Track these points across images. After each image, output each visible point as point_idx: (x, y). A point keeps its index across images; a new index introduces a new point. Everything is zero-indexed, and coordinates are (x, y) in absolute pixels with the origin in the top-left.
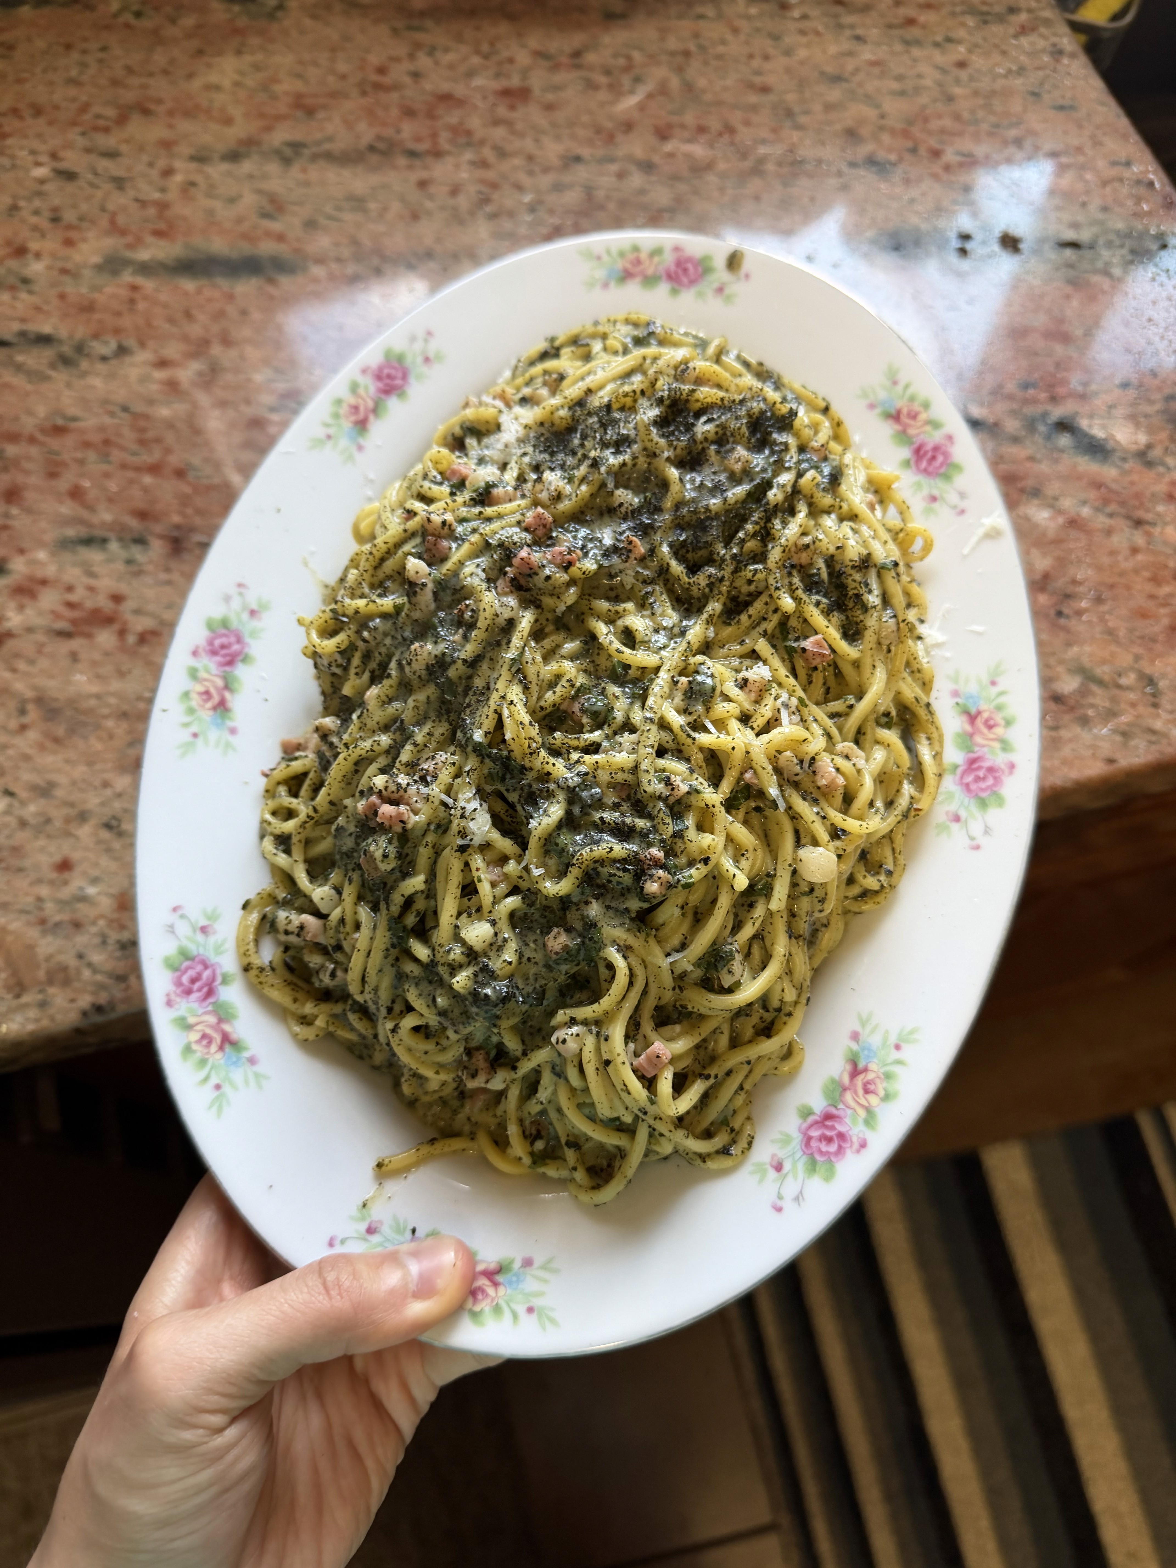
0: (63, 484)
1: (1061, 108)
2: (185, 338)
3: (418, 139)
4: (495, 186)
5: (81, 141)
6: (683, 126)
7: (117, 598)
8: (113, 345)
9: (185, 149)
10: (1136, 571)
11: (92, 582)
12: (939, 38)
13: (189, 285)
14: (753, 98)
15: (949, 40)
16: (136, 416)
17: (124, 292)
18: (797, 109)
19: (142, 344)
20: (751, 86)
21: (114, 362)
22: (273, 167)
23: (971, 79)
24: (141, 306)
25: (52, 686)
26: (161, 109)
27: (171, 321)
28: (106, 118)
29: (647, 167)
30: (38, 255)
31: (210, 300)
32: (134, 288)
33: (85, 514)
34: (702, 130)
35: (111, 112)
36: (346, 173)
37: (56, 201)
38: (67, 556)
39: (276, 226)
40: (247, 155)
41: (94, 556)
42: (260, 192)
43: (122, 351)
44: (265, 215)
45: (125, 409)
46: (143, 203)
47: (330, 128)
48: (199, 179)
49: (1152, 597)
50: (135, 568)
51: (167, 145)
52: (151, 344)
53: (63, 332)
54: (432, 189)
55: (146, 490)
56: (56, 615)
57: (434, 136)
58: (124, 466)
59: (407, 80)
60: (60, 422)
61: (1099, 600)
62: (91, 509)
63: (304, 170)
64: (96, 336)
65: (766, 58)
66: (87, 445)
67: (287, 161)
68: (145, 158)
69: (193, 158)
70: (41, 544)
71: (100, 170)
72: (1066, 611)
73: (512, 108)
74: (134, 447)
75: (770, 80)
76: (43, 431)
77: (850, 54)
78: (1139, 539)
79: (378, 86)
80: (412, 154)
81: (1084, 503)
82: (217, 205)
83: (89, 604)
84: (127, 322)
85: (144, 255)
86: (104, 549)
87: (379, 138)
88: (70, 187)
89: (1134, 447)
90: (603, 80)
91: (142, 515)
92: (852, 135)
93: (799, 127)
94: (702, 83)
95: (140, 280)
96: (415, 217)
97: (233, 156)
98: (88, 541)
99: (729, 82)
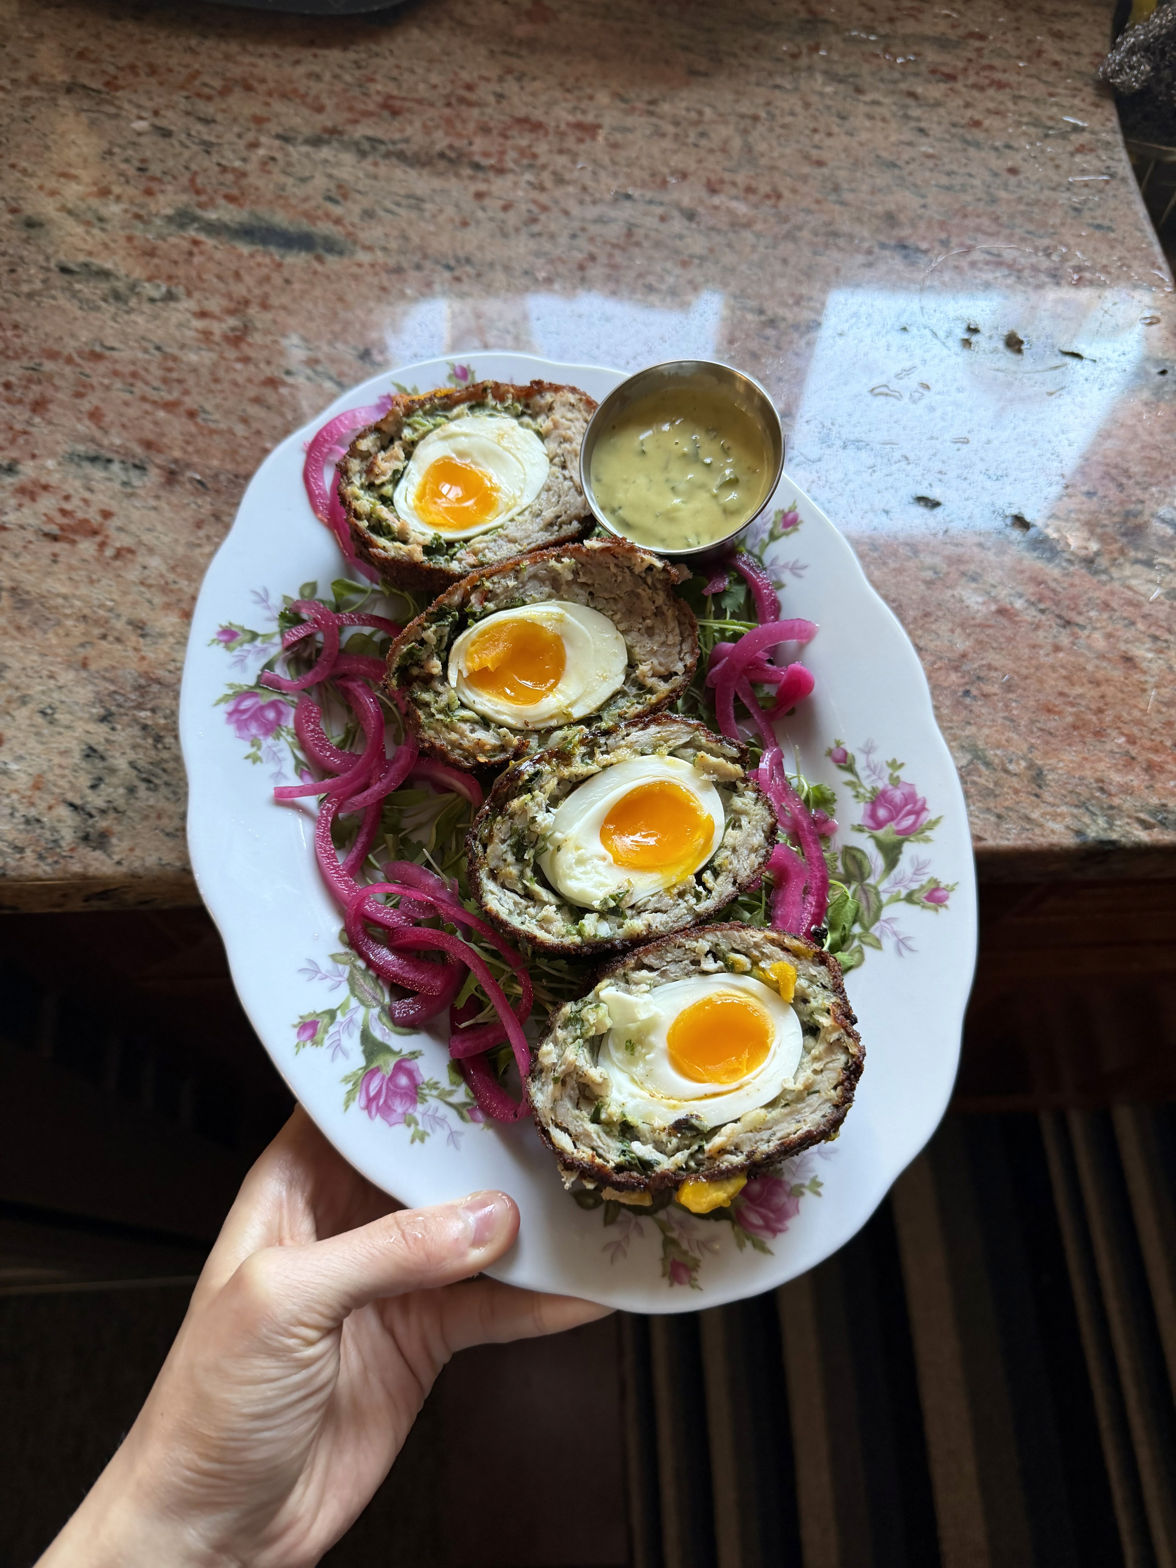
0: (86, 405)
1: (1099, 227)
2: (229, 296)
3: (486, 154)
4: (545, 209)
5: (183, 104)
6: (734, 184)
7: (107, 515)
8: (164, 289)
9: (274, 128)
10: (1053, 668)
11: (87, 495)
12: (998, 144)
13: (245, 249)
14: (806, 169)
15: (1008, 147)
16: (166, 356)
17: (185, 245)
18: (845, 186)
19: (189, 294)
20: (807, 157)
21: (160, 304)
22: (348, 158)
23: (1019, 185)
24: (197, 260)
25: (29, 581)
26: (262, 88)
27: (219, 277)
28: (212, 88)
29: (690, 216)
30: (118, 198)
31: (259, 265)
32: (196, 243)
33: (98, 434)
34: (749, 190)
35: (217, 83)
36: (413, 173)
37: (148, 154)
38: (72, 468)
39: (337, 210)
40: (328, 142)
41: (97, 473)
42: (330, 176)
43: (170, 297)
44: (330, 199)
45: (158, 348)
46: (224, 169)
47: (409, 131)
48: (278, 155)
49: (1061, 694)
50: (129, 490)
51: (259, 120)
52: (197, 295)
53: (122, 272)
54: (487, 202)
55: (156, 423)
56: (50, 520)
57: (503, 153)
58: (144, 399)
59: (491, 99)
60: (98, 349)
61: (1009, 688)
62: (106, 432)
63: (376, 164)
64: (149, 279)
65: (829, 134)
66: (116, 373)
67: (363, 154)
68: (236, 129)
69: (278, 137)
70: (53, 454)
71: (193, 133)
72: (974, 692)
73: (581, 141)
74: (156, 383)
75: (825, 155)
76: (80, 354)
77: (910, 144)
78: (1065, 640)
79: (462, 100)
80: (477, 166)
81: (1021, 596)
82: (290, 181)
83: (80, 515)
84: (181, 272)
85: (212, 215)
86: (106, 468)
87: (451, 147)
88: (163, 143)
89: (1083, 553)
90: (671, 129)
91: (148, 445)
92: (890, 219)
93: (843, 203)
94: (762, 147)
95: (202, 237)
96: (465, 224)
97: (316, 142)
98: (93, 460)
99: (788, 151)
